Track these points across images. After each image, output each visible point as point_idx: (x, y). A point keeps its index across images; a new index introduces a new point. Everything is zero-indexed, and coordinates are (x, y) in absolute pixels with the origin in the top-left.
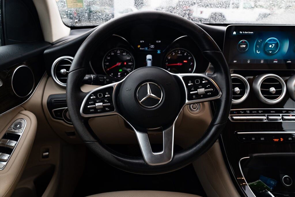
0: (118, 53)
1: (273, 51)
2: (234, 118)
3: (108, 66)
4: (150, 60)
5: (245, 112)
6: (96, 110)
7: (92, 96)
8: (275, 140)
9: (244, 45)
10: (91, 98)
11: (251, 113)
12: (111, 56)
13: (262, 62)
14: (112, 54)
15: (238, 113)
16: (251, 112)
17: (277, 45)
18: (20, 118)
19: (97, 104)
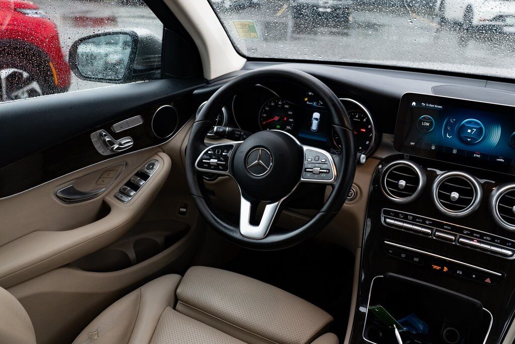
0: (280, 105)
1: (474, 139)
2: (388, 220)
3: (265, 119)
4: (317, 119)
5: (406, 217)
6: (209, 166)
8: (435, 267)
9: (427, 122)
10: (209, 152)
11: (414, 221)
12: (270, 106)
13: (455, 151)
14: (272, 104)
15: (396, 216)
16: (414, 219)
17: (480, 131)
18: (156, 159)
19: (212, 160)
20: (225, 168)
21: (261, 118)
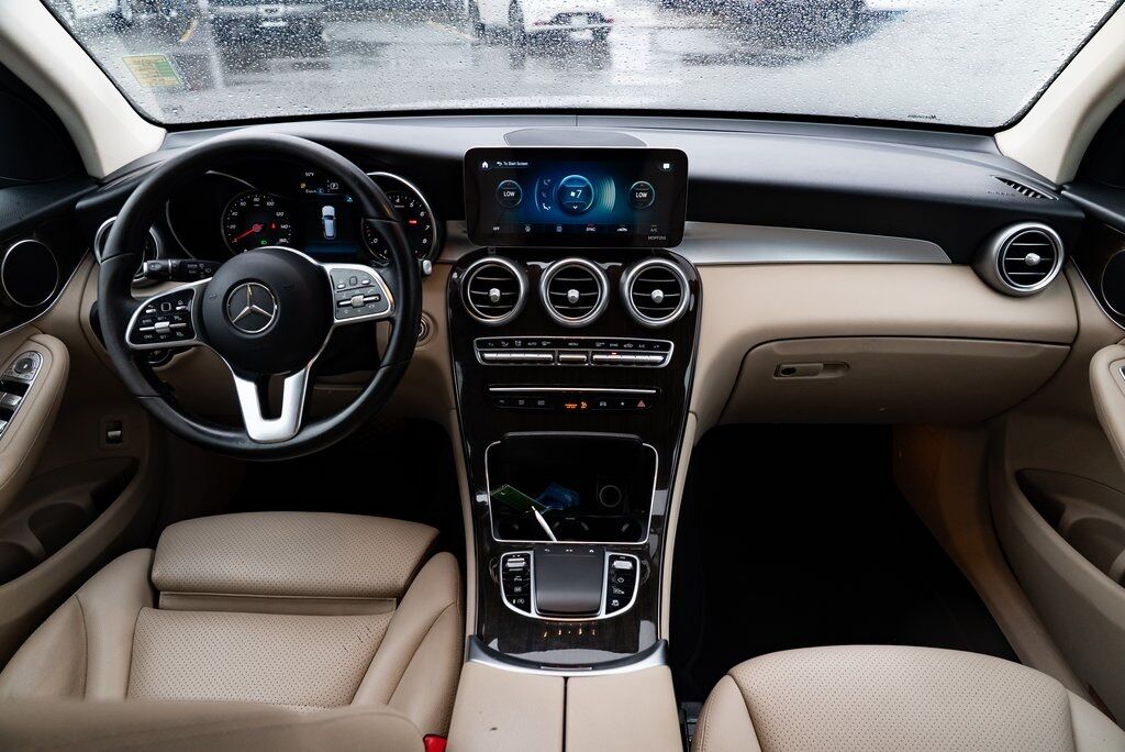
0: (257, 203)
1: (582, 206)
2: (487, 355)
3: (235, 233)
4: (330, 217)
5: (511, 344)
6: (156, 336)
7: (149, 308)
8: (569, 406)
9: (511, 191)
10: (148, 311)
11: (525, 345)
12: (239, 209)
13: (559, 229)
14: (242, 204)
15: (497, 346)
16: (525, 343)
17: (587, 192)
18: (31, 349)
19: (158, 325)
20: (188, 333)
21: (226, 233)
